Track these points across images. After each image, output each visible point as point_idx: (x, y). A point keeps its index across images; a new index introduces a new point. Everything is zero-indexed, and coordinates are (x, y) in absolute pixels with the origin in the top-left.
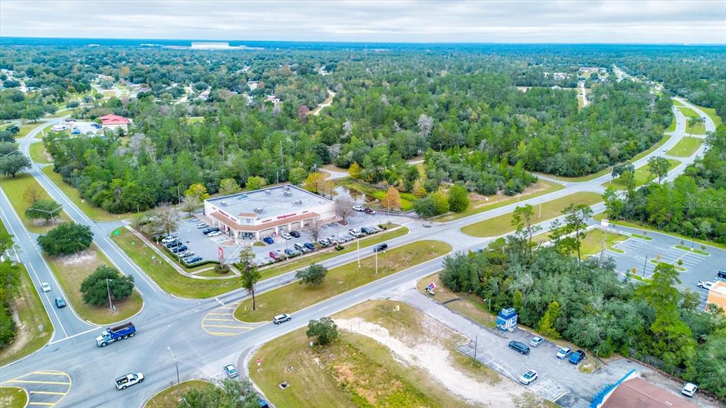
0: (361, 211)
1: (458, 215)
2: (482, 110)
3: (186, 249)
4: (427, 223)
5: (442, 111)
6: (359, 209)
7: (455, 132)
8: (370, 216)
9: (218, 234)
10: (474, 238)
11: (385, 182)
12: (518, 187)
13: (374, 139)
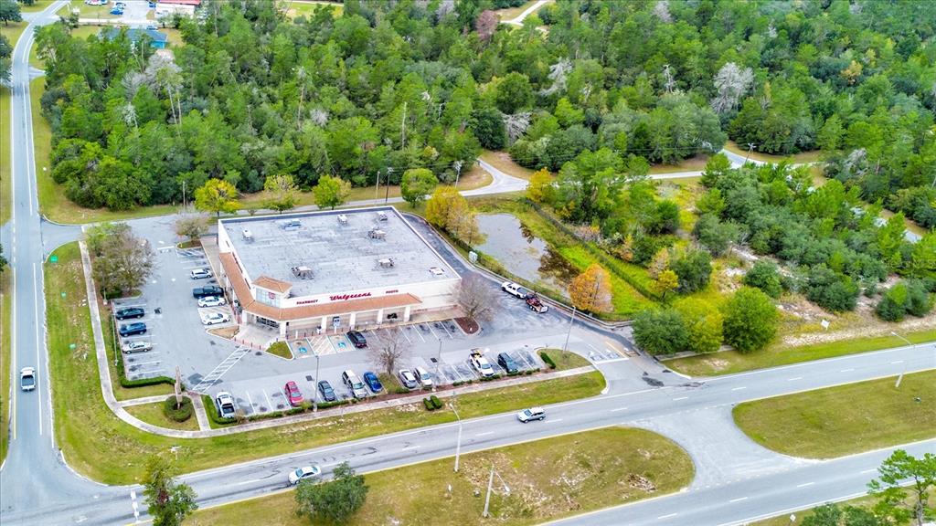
0: (518, 297)
1: (739, 360)
2: (877, 56)
3: (145, 331)
4: (656, 370)
5: (782, 46)
6: (515, 293)
7: (794, 113)
8: (532, 317)
9: (217, 303)
10: (761, 450)
11: (595, 229)
12: (915, 302)
13: (606, 110)
